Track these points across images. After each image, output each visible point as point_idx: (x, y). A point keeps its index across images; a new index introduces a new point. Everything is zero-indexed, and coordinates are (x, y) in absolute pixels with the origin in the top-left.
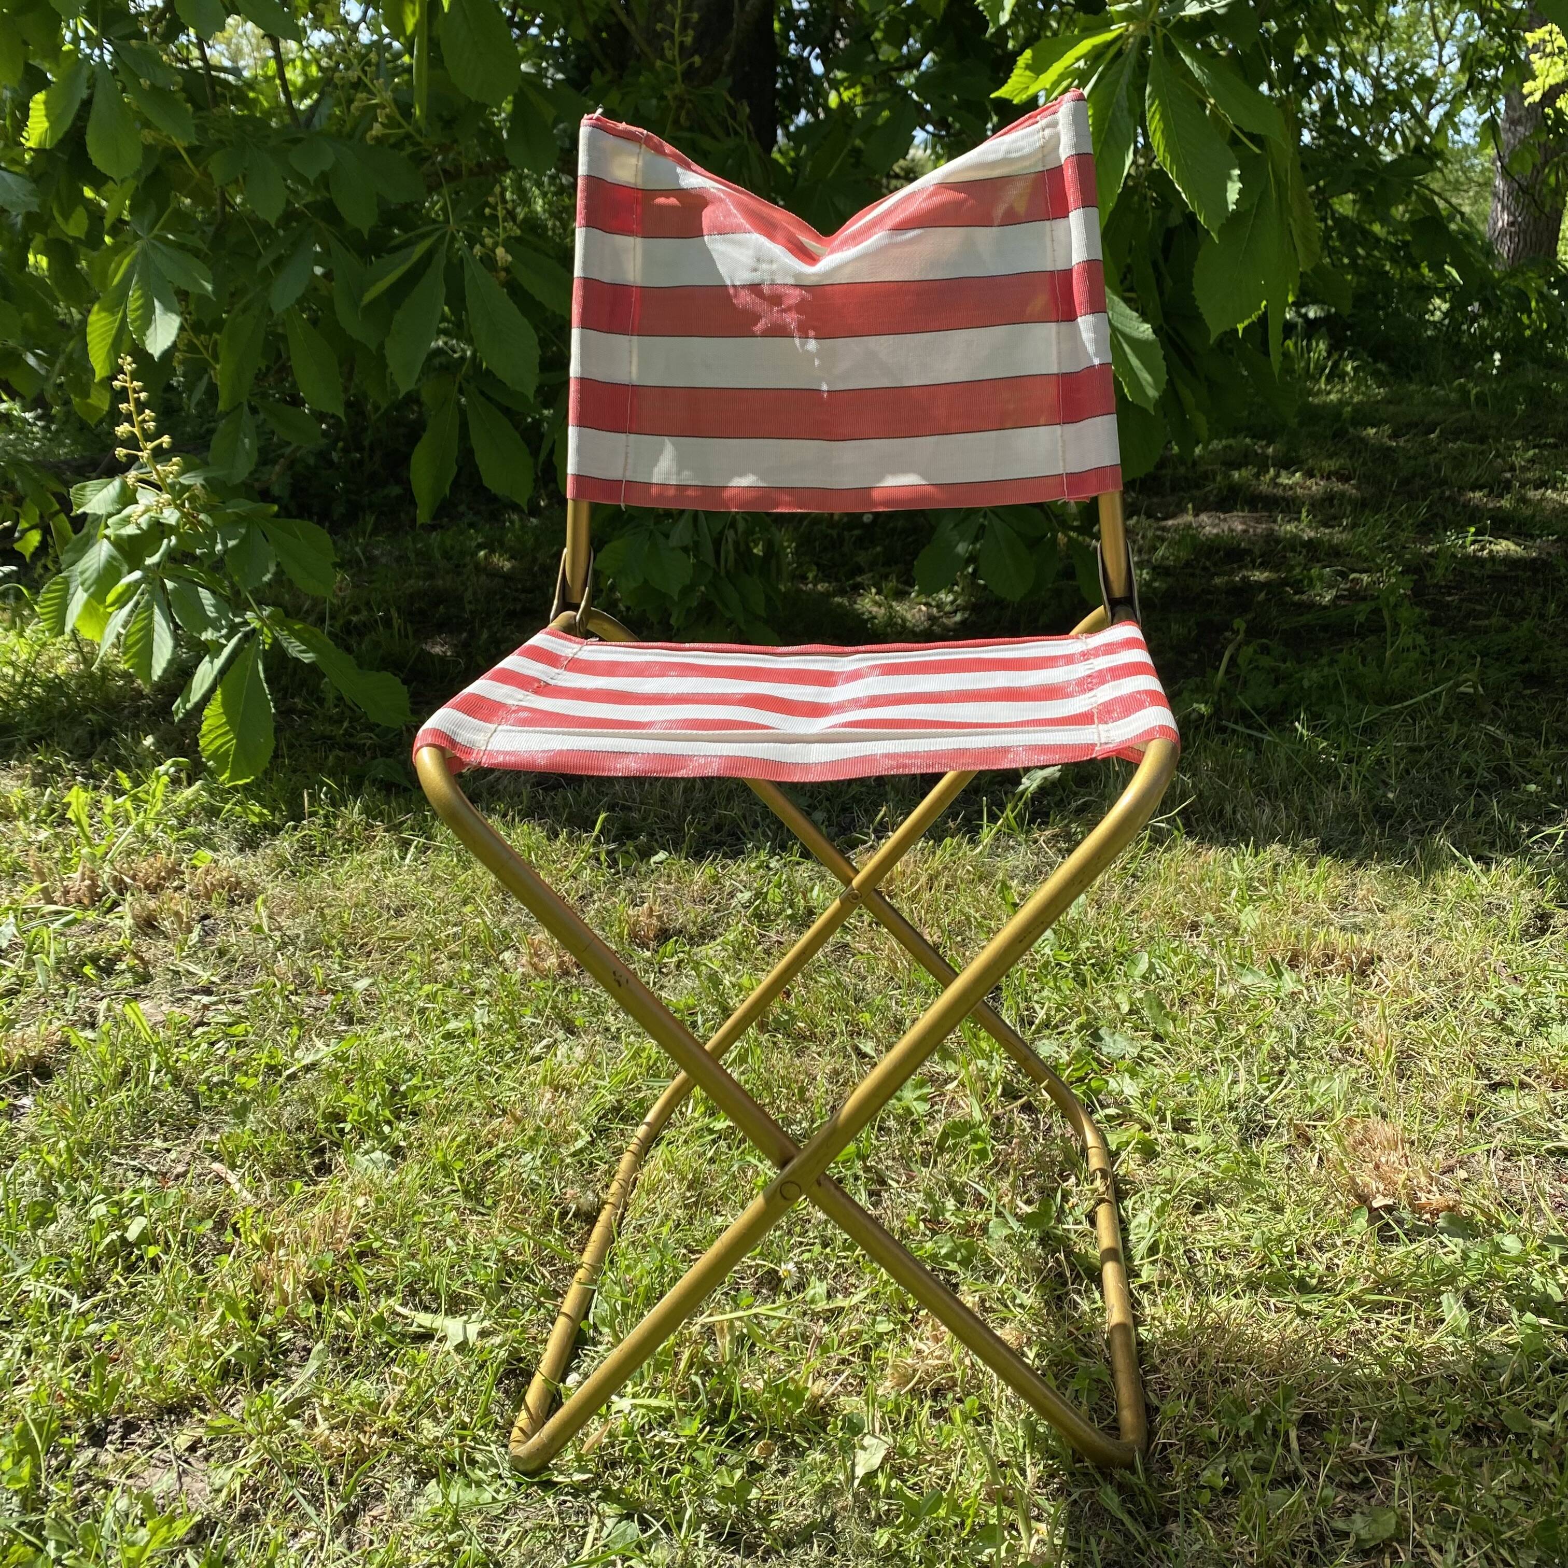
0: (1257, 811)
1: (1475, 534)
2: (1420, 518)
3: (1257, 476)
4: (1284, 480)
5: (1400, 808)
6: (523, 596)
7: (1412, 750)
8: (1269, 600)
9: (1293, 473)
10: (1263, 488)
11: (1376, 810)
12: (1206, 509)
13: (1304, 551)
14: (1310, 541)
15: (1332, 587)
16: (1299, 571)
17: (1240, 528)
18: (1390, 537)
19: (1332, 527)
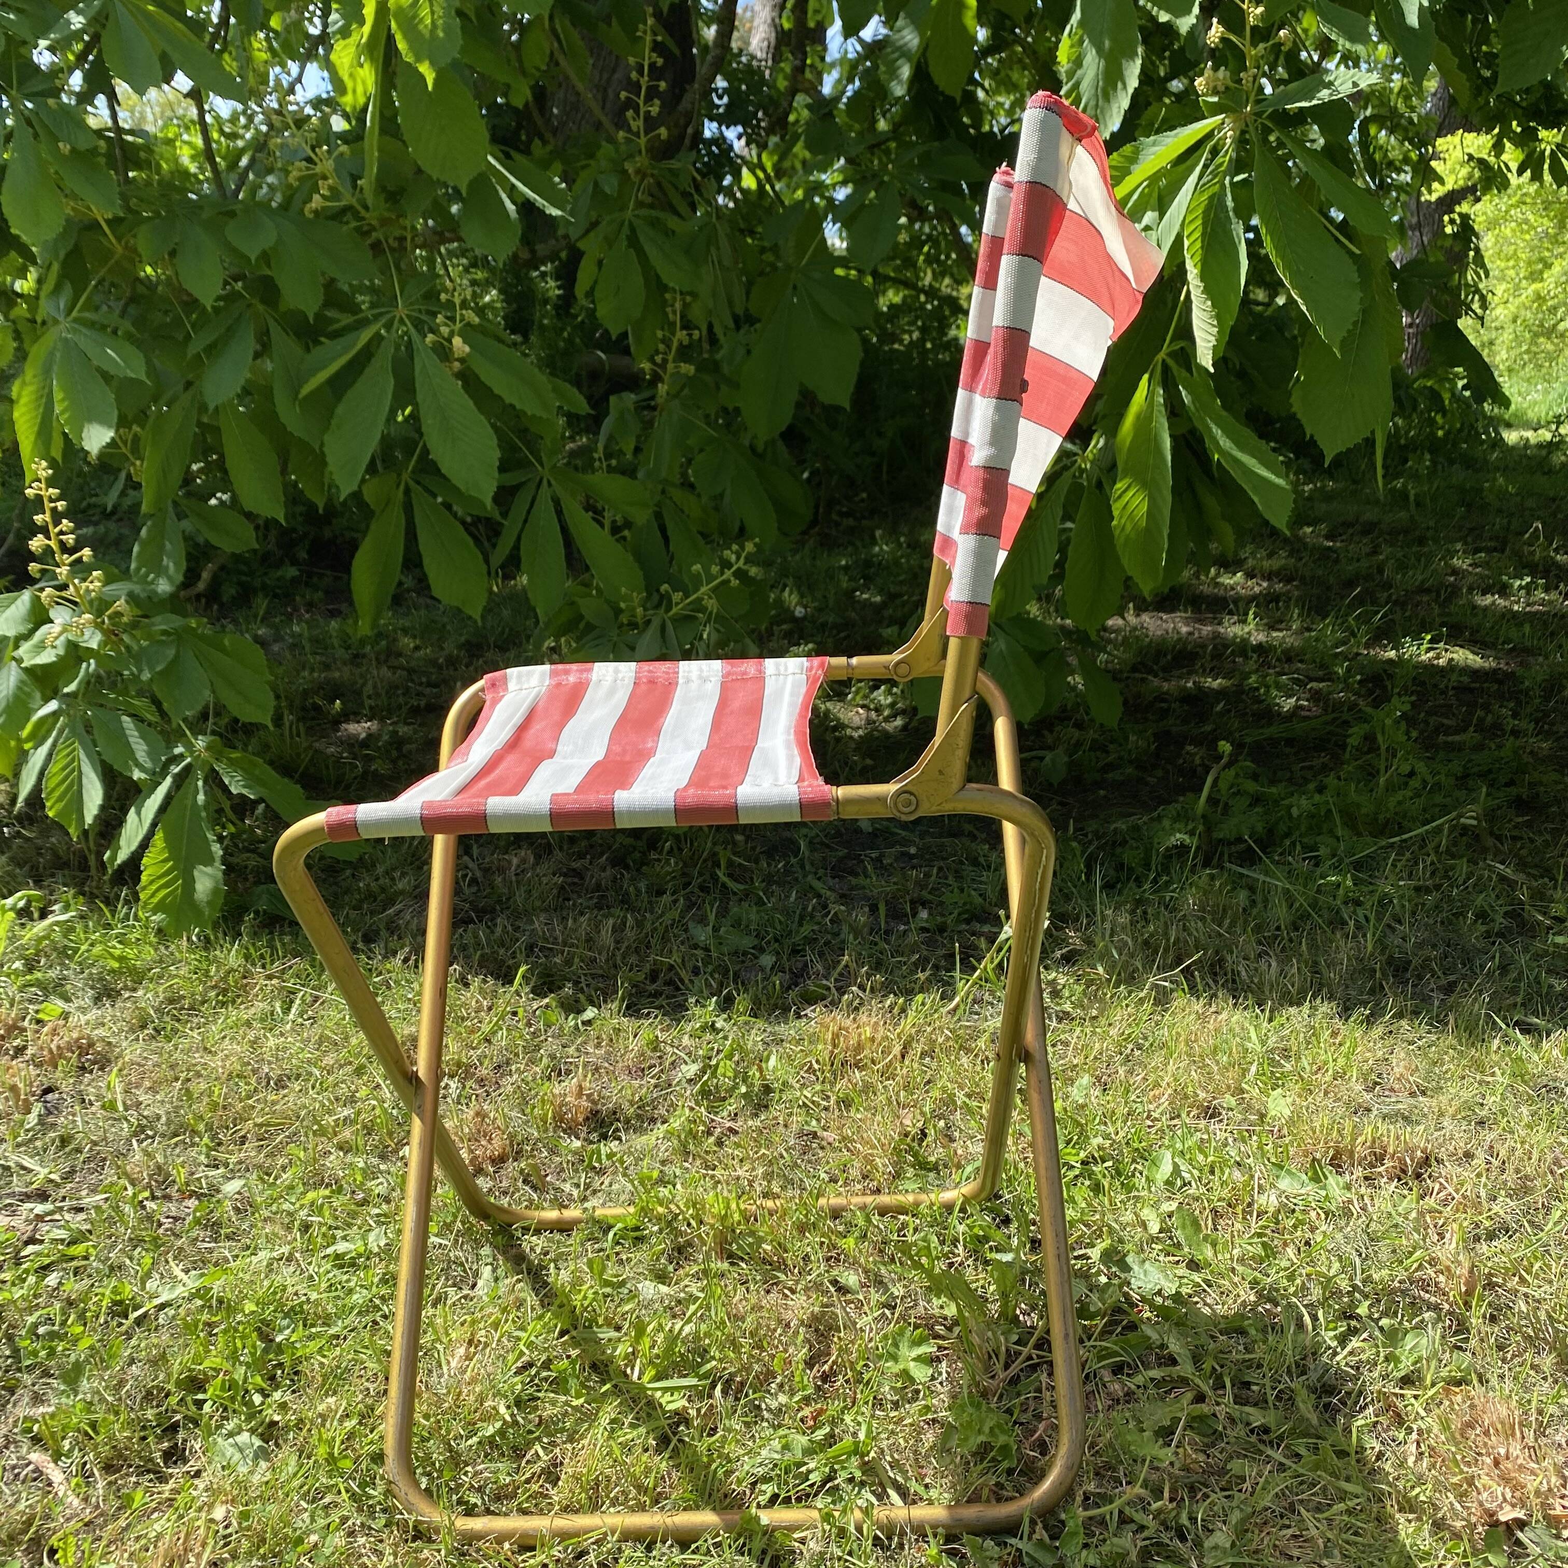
0: (1262, 964)
1: (1430, 641)
3: (1197, 576)
4: (1225, 580)
5: (1415, 962)
7: (1417, 889)
8: (1229, 711)
9: (1235, 574)
10: (1206, 589)
11: (1391, 961)
12: (1146, 610)
13: (1255, 656)
14: (1260, 645)
15: (1290, 697)
16: (1253, 678)
17: (1184, 630)
18: (1344, 643)
19: (1280, 630)
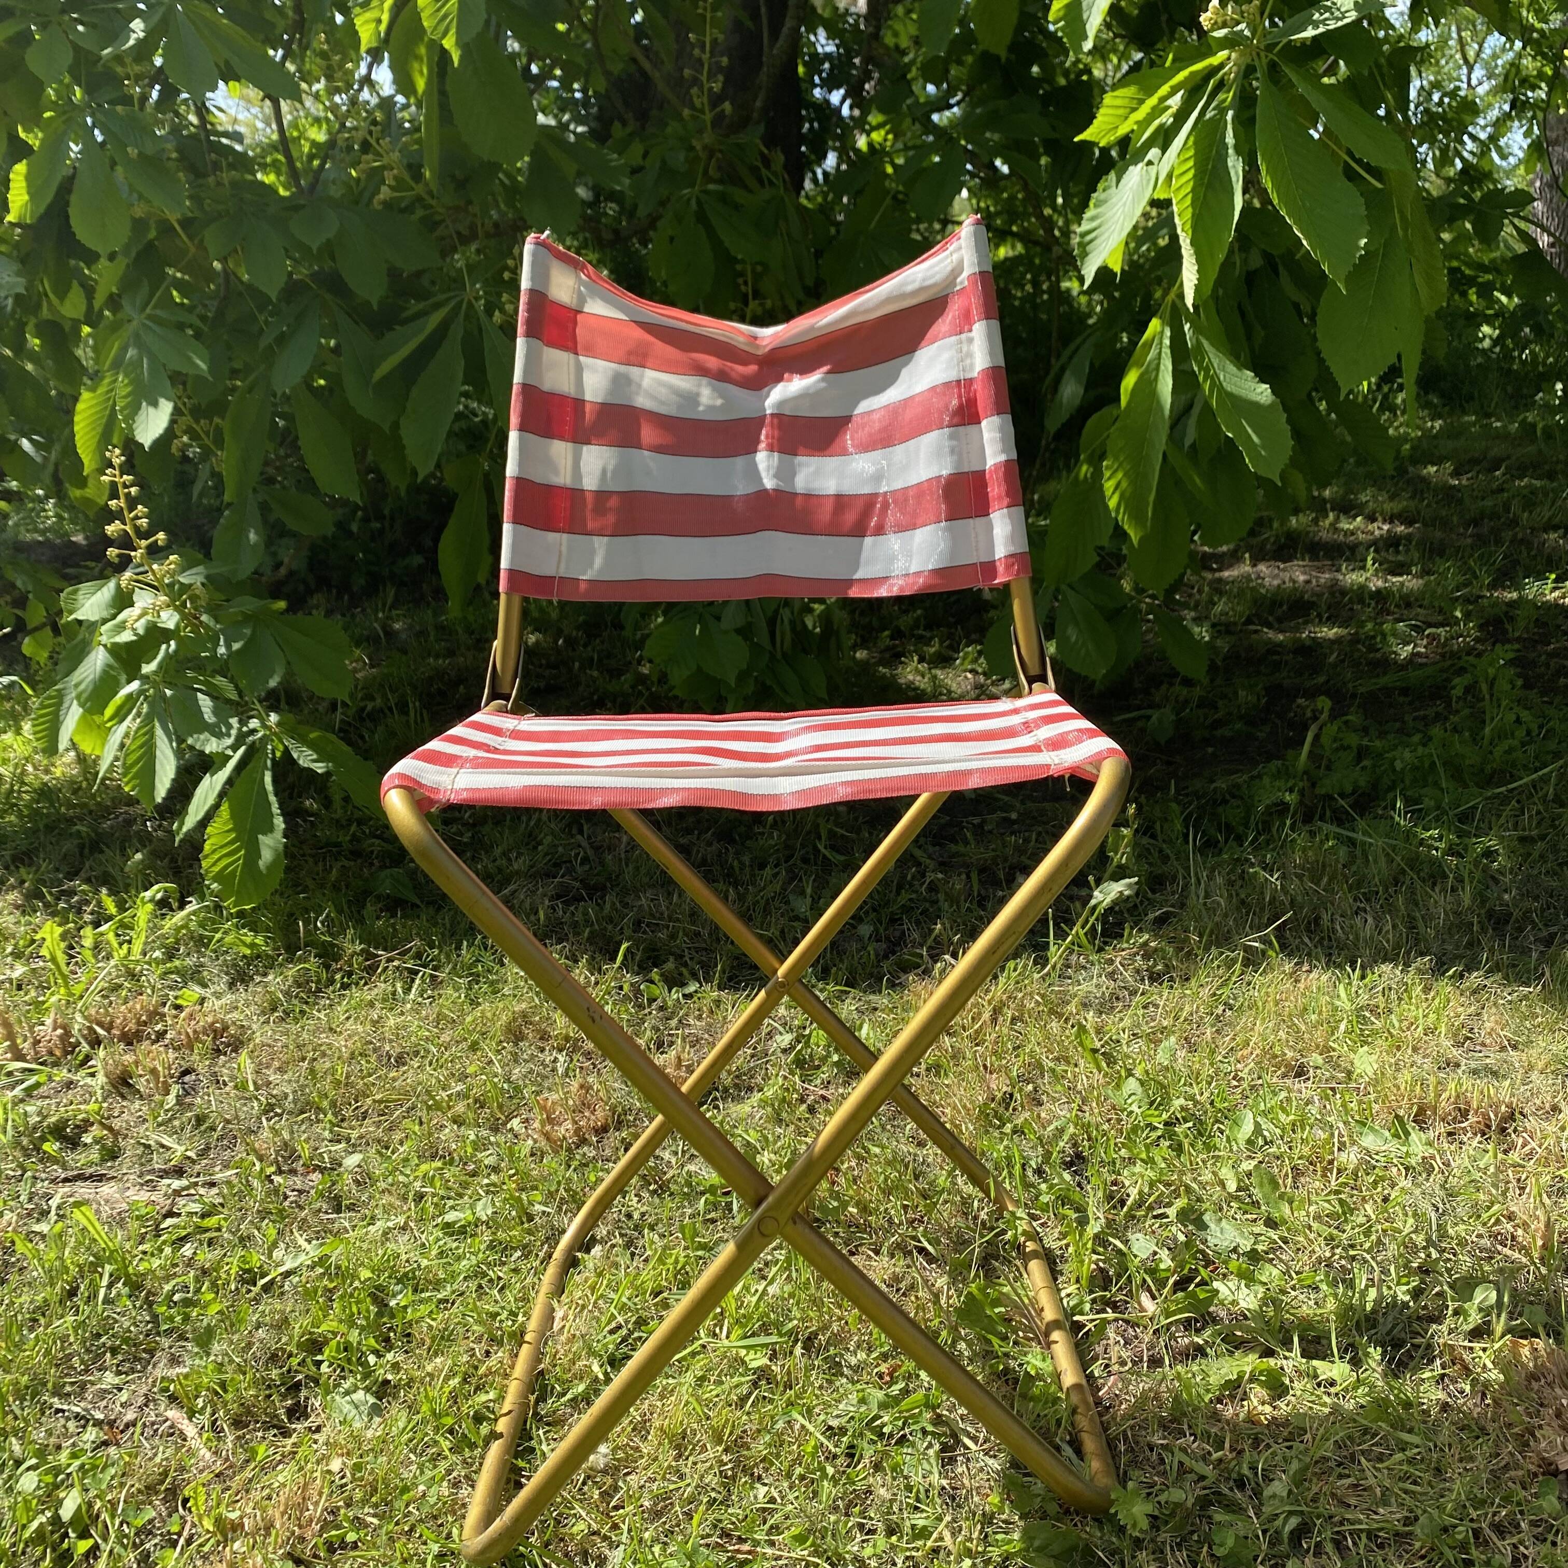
0: (1358, 920)
1: (1556, 581)
2: (1497, 565)
3: (1315, 521)
4: (1345, 525)
5: (1516, 913)
6: (547, 673)
7: (1522, 840)
8: (1343, 661)
9: (1354, 518)
10: (1324, 535)
11: (1490, 914)
12: (1263, 559)
13: (1373, 603)
14: (1379, 591)
15: (1408, 644)
16: (1369, 626)
17: (1302, 578)
18: (1466, 585)
19: (1401, 575)
